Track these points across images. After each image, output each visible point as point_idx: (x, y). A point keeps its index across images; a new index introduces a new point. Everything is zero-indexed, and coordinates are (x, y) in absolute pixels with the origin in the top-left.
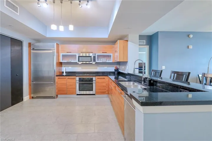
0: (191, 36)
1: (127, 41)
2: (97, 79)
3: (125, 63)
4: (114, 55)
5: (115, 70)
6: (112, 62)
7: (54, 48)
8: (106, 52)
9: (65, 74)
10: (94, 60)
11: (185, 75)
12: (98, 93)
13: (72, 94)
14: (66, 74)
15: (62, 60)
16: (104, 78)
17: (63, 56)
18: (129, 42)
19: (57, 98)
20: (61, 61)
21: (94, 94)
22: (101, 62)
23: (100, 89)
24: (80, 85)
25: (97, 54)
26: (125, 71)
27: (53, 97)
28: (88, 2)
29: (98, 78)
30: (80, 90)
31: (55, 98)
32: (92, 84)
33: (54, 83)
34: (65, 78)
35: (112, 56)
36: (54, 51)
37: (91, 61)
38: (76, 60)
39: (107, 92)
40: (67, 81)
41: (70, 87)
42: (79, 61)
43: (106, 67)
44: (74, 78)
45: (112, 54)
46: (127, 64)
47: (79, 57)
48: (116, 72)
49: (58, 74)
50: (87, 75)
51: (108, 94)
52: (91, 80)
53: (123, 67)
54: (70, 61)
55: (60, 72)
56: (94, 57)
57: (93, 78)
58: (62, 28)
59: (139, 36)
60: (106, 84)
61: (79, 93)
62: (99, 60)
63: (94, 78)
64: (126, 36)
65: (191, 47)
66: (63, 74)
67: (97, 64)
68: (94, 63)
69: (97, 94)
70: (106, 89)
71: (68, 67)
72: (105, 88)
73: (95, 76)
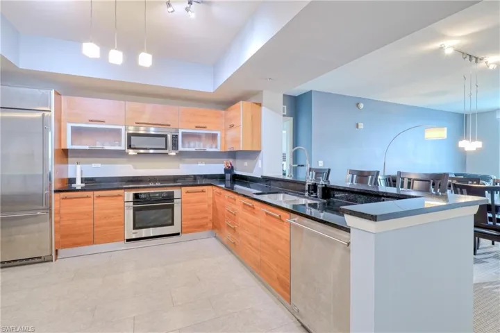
0: (362, 106)
1: (260, 105)
2: (184, 193)
3: (252, 154)
4: (225, 135)
5: (225, 170)
6: (218, 150)
7: (46, 105)
8: (204, 128)
9: (79, 184)
10: (175, 146)
11: (370, 177)
12: (186, 229)
13: (112, 239)
14: (83, 185)
15: (72, 144)
16: (203, 191)
17: (76, 131)
18: (263, 108)
19: (56, 260)
20: (69, 146)
21: (178, 234)
22: (193, 150)
23: (193, 219)
24: (137, 213)
25: (181, 131)
26: (252, 172)
27: (42, 259)
28: (190, 3)
29: (188, 192)
30: (137, 226)
31: (52, 261)
32: (172, 207)
33: (48, 215)
34: (88, 197)
35: (219, 135)
36: (46, 113)
37: (166, 149)
38: (120, 145)
39: (211, 225)
40: (95, 206)
41: (104, 221)
42: (130, 147)
43: (202, 163)
44: (119, 196)
45: (219, 133)
46: (258, 155)
47: (130, 136)
48: (228, 176)
49: (59, 186)
50: (157, 184)
51: (214, 227)
52: (170, 198)
53: (246, 164)
54: (98, 146)
55: (63, 180)
56: (175, 138)
57: (173, 192)
58: (116, 57)
59: (284, 95)
60: (209, 206)
61: (134, 237)
62: (187, 145)
63: (177, 193)
64: (257, 93)
65: (361, 126)
66: (73, 185)
67: (182, 155)
68: (173, 153)
69: (185, 233)
70: (206, 218)
71: (91, 163)
72: (206, 215)
73: (181, 186)
